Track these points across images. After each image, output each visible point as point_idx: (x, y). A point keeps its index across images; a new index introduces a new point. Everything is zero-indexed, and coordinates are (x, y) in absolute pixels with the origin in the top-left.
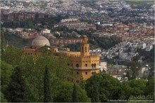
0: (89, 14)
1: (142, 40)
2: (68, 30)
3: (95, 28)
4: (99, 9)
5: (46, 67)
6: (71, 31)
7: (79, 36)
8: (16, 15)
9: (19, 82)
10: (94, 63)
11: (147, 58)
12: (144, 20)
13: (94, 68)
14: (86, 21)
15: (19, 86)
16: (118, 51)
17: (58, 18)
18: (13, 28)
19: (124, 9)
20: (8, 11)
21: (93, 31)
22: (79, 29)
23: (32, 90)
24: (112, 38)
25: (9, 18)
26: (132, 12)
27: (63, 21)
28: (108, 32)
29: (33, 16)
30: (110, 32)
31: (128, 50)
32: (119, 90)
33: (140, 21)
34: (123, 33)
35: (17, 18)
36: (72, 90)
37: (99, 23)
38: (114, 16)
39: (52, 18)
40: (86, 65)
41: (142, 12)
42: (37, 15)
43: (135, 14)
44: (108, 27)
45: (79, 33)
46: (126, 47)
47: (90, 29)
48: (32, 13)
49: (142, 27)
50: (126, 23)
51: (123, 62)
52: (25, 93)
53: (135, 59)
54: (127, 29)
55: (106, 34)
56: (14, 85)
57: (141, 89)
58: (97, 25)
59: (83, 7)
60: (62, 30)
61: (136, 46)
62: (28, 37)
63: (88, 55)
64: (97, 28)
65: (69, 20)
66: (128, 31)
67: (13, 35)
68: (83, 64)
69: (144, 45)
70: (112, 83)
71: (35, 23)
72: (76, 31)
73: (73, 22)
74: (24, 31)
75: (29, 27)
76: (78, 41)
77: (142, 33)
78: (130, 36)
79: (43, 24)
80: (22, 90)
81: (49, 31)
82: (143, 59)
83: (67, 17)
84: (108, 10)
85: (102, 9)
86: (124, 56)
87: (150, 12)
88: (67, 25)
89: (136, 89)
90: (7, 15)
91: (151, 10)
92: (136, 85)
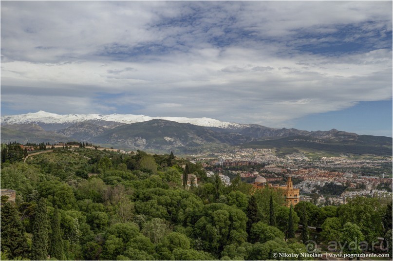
0: (281, 162)
1: (317, 180)
2: (269, 172)
3: (286, 172)
4: (288, 160)
5: (271, 196)
6: (271, 173)
7: (277, 176)
8: (237, 163)
9: (253, 205)
10: (296, 194)
11: (321, 191)
12: (317, 167)
13: (296, 197)
14: (281, 167)
15: (254, 208)
16: (302, 186)
17: (263, 165)
18: (235, 171)
19: (304, 160)
20: (232, 160)
21: (285, 173)
22: (276, 172)
23: (261, 211)
24: (297, 178)
25: (232, 165)
26: (309, 161)
27: (266, 167)
28: (295, 174)
29: (247, 164)
30: (296, 174)
31: (309, 186)
32: (317, 213)
33: (315, 167)
34: (305, 175)
35: (237, 164)
36: (288, 212)
37: (289, 168)
38: (297, 164)
39: (259, 165)
40: (291, 195)
41: (315, 162)
42: (250, 163)
43: (311, 163)
44: (295, 171)
45: (276, 174)
46: (307, 184)
47: (284, 172)
48: (247, 162)
49: (317, 171)
50: (306, 168)
51: (305, 193)
52: (257, 213)
53: (313, 191)
54: (307, 172)
55: (294, 175)
56: (251, 207)
57: (333, 212)
58: (288, 170)
59: (278, 158)
60: (266, 172)
61: (314, 183)
62: (245, 177)
63: (292, 189)
64: (288, 172)
65: (270, 166)
66: (308, 174)
67: (235, 175)
68: (289, 195)
69: (319, 183)
70: (312, 208)
71: (248, 167)
72: (274, 173)
73: (272, 167)
74: (242, 172)
75: (245, 170)
76: (276, 179)
77: (317, 175)
78: (309, 177)
79: (254, 168)
80: (256, 211)
81: (258, 173)
82: (319, 192)
83: (269, 164)
84: (294, 160)
85: (290, 160)
86: (306, 190)
87: (320, 162)
88: (269, 170)
89: (329, 212)
90: (231, 163)
91: (321, 160)
92: (329, 210)
